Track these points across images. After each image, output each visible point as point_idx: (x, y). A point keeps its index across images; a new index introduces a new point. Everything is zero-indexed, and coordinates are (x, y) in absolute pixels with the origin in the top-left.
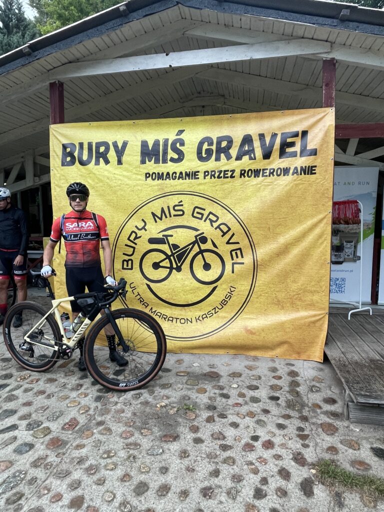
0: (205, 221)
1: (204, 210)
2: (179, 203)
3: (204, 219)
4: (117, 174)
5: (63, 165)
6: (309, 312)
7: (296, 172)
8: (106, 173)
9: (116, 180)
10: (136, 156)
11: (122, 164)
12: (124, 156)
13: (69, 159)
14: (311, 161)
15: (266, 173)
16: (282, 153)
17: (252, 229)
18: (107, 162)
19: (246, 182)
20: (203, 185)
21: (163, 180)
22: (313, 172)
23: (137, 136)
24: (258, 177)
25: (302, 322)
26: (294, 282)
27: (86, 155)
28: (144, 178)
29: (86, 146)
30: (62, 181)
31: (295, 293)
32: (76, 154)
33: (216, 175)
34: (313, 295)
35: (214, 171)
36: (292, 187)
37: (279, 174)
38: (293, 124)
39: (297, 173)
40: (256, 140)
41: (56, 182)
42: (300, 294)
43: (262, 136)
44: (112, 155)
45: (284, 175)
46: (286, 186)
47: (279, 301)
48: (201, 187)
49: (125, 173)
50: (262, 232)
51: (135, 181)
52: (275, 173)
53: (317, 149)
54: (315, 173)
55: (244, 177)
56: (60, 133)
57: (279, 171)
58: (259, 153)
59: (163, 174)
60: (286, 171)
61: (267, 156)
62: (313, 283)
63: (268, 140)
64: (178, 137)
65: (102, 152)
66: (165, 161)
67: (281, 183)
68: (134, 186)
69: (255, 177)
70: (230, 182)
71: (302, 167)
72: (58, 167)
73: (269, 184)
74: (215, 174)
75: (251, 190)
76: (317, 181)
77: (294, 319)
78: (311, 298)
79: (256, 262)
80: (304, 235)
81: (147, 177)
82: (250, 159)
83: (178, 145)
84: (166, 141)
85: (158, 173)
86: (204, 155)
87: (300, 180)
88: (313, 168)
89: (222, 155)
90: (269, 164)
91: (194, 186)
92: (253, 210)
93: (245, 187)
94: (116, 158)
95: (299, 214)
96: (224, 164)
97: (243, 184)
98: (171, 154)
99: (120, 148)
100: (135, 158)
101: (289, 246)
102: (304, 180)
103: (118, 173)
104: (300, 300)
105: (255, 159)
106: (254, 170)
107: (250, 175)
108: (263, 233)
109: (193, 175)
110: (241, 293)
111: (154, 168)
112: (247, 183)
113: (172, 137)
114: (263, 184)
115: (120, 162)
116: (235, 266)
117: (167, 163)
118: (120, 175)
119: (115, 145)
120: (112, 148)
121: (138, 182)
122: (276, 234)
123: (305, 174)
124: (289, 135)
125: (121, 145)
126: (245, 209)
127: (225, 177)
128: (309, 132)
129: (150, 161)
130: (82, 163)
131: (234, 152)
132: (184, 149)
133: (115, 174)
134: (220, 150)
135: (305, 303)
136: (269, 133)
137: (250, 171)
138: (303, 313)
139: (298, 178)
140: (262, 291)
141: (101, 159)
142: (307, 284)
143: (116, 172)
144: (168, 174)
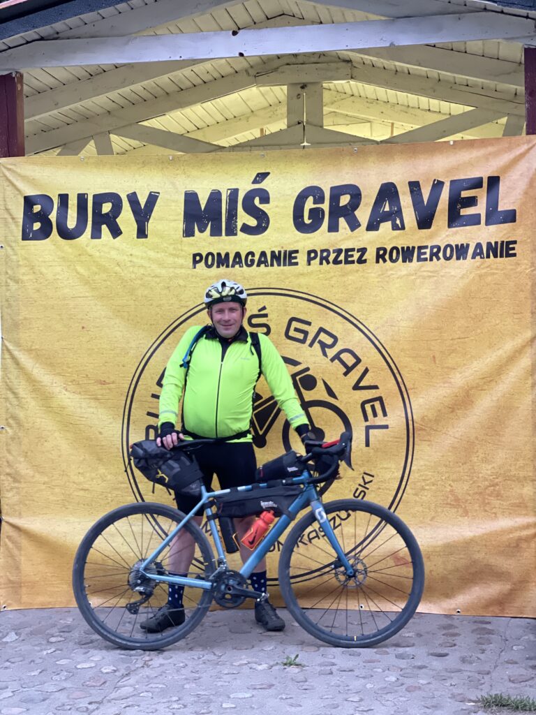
0: (311, 345)
1: (309, 323)
2: (260, 310)
3: (308, 342)
4: (137, 257)
5: (25, 237)
6: (517, 520)
7: (478, 252)
8: (114, 254)
9: (134, 266)
10: (175, 220)
11: (146, 236)
12: (150, 221)
13: (37, 226)
14: (505, 232)
15: (425, 253)
16: (454, 218)
17: (402, 361)
18: (116, 232)
19: (387, 270)
20: (306, 276)
21: (228, 266)
22: (511, 252)
23: (177, 183)
24: (411, 261)
25: (505, 538)
26: (485, 460)
27: (72, 217)
28: (191, 264)
29: (73, 203)
30: (23, 270)
31: (487, 483)
32: (53, 217)
33: (331, 258)
34: (523, 485)
35: (327, 250)
36: (474, 278)
37: (448, 255)
38: (471, 164)
39: (481, 253)
40: (404, 193)
41: (9, 272)
42: (497, 484)
43: (414, 187)
44: (126, 219)
45: (458, 258)
46: (462, 278)
47: (457, 500)
48: (303, 281)
49: (152, 254)
50: (421, 366)
51: (171, 270)
52: (441, 255)
53: (515, 211)
54: (514, 255)
55: (385, 261)
56: (19, 175)
57: (449, 249)
58: (409, 216)
59: (227, 255)
60: (461, 251)
61: (425, 221)
62: (521, 463)
63: (426, 193)
64: (257, 186)
65: (107, 214)
66: (231, 231)
67: (452, 274)
68: (170, 279)
69: (404, 261)
70: (357, 271)
71: (489, 244)
72: (15, 241)
73: (430, 274)
74: (329, 255)
75: (397, 285)
76: (519, 269)
77: (486, 534)
78: (518, 491)
79: (410, 423)
80: (500, 370)
81: (195, 262)
82: (393, 229)
83: (257, 201)
84: (234, 193)
85: (219, 255)
86: (307, 221)
87: (487, 267)
88: (511, 246)
89: (342, 221)
90: (431, 237)
91: (288, 278)
92: (403, 324)
93: (387, 279)
94: (135, 226)
95: (489, 331)
96: (345, 237)
97: (383, 274)
98: (243, 218)
99: (143, 208)
100: (173, 224)
101: (472, 392)
102: (494, 267)
103: (137, 254)
104: (498, 496)
105: (403, 228)
106: (403, 248)
107: (394, 257)
108: (423, 368)
109: (287, 258)
110: (385, 485)
111: (210, 243)
112: (391, 272)
113: (245, 185)
114: (419, 274)
115: (142, 233)
116: (371, 431)
117: (236, 234)
118: (142, 258)
119: (133, 199)
120: (126, 205)
121: (178, 271)
122: (448, 368)
123: (495, 256)
124: (465, 185)
125: (145, 200)
126: (387, 322)
127: (347, 262)
128: (501, 178)
129: (201, 231)
130: (66, 234)
131: (363, 214)
132: (270, 209)
133: (131, 255)
134: (336, 212)
135: (508, 503)
136: (428, 180)
137: (395, 252)
138: (504, 523)
139: (482, 264)
140: (424, 480)
141: (104, 227)
142: (510, 466)
143: (134, 252)
144: (238, 255)
